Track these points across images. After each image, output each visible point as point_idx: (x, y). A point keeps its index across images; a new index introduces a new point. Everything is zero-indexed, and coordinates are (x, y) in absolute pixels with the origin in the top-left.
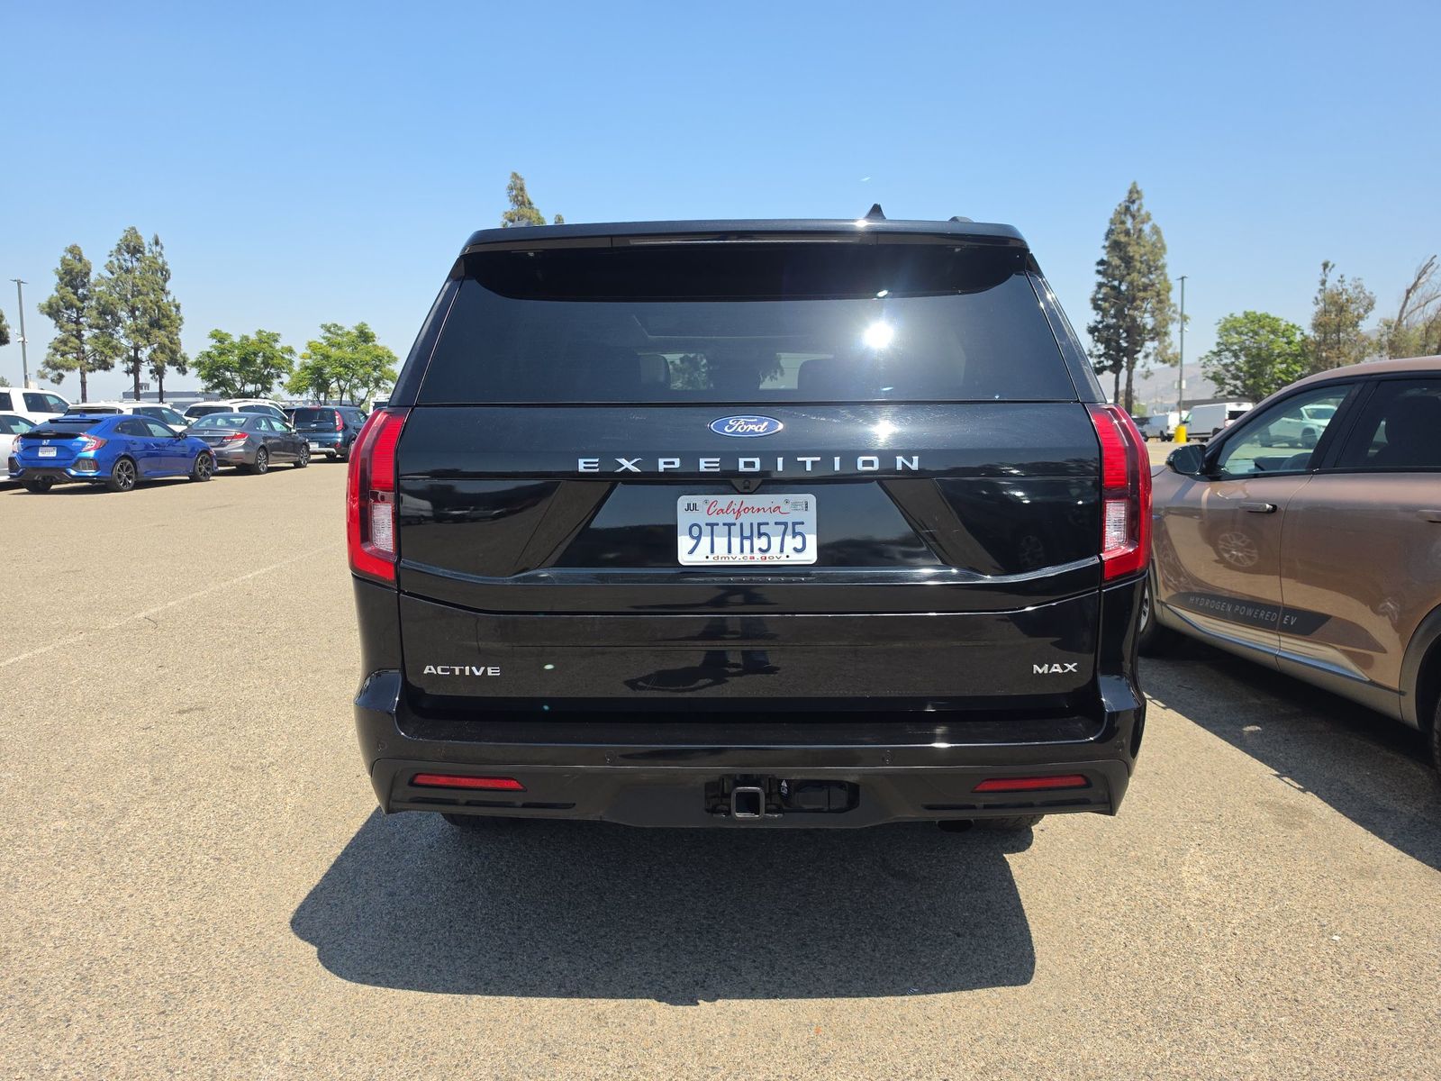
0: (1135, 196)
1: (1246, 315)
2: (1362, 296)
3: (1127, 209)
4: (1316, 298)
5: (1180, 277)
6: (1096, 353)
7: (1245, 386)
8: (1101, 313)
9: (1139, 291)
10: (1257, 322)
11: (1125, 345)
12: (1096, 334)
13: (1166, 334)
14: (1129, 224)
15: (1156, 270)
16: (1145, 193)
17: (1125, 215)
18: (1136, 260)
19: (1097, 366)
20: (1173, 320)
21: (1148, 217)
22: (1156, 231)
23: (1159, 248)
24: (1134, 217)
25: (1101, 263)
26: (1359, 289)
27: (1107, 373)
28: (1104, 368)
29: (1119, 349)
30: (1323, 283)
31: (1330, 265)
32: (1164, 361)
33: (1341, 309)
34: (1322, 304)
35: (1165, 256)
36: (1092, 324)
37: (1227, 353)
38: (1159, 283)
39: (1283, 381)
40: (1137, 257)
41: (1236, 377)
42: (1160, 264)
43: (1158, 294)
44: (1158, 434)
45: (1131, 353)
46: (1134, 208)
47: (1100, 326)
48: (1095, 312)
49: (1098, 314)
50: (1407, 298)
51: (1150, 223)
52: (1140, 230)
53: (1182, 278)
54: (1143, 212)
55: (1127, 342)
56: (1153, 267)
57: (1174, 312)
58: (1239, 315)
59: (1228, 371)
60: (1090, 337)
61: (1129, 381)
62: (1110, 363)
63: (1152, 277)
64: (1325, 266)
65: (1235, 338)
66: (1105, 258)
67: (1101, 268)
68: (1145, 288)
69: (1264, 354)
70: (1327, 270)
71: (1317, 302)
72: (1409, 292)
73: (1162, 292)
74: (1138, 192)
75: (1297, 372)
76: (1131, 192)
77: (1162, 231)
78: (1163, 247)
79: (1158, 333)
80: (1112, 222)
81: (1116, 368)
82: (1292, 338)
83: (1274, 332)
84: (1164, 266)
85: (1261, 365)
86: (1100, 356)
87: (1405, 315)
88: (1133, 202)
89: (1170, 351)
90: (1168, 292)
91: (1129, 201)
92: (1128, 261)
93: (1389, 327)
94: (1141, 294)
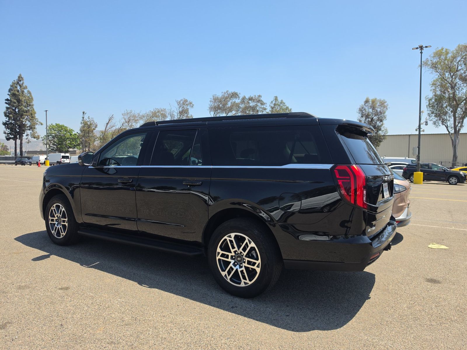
0: (21, 79)
1: (56, 125)
2: (94, 123)
3: (18, 83)
4: (81, 122)
5: (45, 110)
6: (7, 132)
7: (57, 147)
8: (8, 118)
9: (25, 112)
10: (60, 128)
11: (18, 130)
12: (6, 125)
13: (35, 128)
14: (19, 88)
15: (29, 106)
16: (24, 79)
17: (17, 85)
18: (23, 102)
19: (7, 137)
20: (37, 124)
21: (26, 88)
22: (29, 92)
23: (31, 99)
24: (20, 86)
25: (7, 100)
26: (93, 121)
27: (11, 140)
28: (10, 138)
29: (16, 132)
30: (83, 118)
31: (85, 113)
32: (34, 138)
33: (89, 127)
34: (83, 124)
35: (33, 102)
36: (4, 122)
37: (50, 136)
38: (31, 111)
39: (69, 146)
40: (23, 100)
41: (54, 145)
42: (31, 104)
43: (31, 114)
44: (36, 163)
45: (21, 134)
46: (21, 83)
47: (8, 123)
48: (5, 117)
49: (6, 118)
50: (107, 125)
51: (27, 90)
52: (23, 91)
53: (46, 111)
54: (24, 85)
55: (19, 130)
56: (29, 104)
57: (37, 121)
58: (54, 124)
59: (51, 142)
60: (4, 126)
61: (21, 144)
62: (13, 136)
63: (28, 108)
64: (84, 113)
65: (53, 132)
66: (9, 99)
67: (7, 102)
68: (26, 112)
69: (63, 138)
70: (84, 114)
71: (81, 123)
72: (107, 124)
73: (33, 114)
74: (22, 78)
75: (74, 144)
76: (19, 77)
77: (32, 94)
78: (32, 99)
79: (32, 128)
80: (11, 86)
81: (15, 139)
82: (71, 133)
83: (66, 131)
84: (33, 105)
85: (62, 141)
86: (8, 134)
87: (106, 130)
88: (20, 81)
89: (36, 135)
90: (35, 114)
91: (18, 80)
92: (19, 101)
93: (103, 133)
94: (25, 114)
